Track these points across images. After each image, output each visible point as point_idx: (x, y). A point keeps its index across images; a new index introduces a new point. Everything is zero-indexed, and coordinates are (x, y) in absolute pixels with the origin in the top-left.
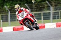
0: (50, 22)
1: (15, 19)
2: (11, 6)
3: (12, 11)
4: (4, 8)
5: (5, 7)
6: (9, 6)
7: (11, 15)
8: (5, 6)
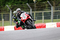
0: (51, 22)
5: (7, 6)
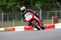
1: (46, 18)
2: (43, 4)
3: (43, 10)
5: (37, 6)
6: (40, 5)
7: (42, 13)
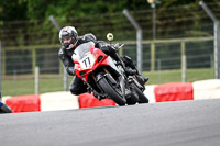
4: (47, 22)
8: (51, 18)
